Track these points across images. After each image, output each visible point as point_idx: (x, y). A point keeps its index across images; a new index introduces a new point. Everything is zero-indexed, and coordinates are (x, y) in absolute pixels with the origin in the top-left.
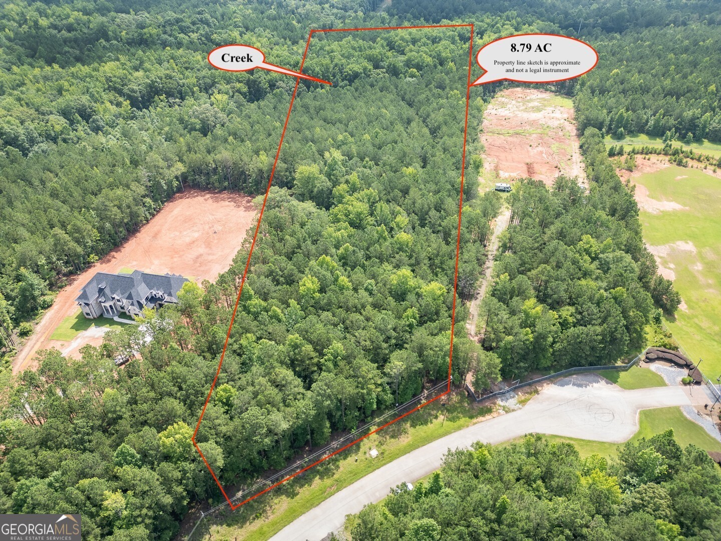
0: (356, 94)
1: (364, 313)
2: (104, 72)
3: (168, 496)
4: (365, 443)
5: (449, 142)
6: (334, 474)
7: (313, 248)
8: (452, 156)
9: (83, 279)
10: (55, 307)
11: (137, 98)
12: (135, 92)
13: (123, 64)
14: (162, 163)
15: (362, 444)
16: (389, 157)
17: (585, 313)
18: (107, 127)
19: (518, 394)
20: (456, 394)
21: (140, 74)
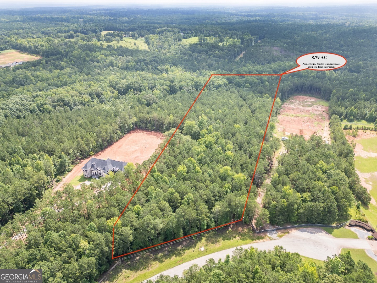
0: (219, 94)
1: (205, 183)
2: (109, 79)
3: (106, 247)
4: (199, 244)
5: (259, 116)
6: (182, 255)
7: (187, 155)
8: (260, 122)
9: (85, 161)
10: (73, 172)
11: (121, 90)
12: (121, 88)
13: (118, 76)
14: (127, 116)
15: (197, 244)
16: (228, 120)
17: (315, 196)
18: (106, 101)
19: (278, 233)
20: (247, 228)
21: (124, 81)
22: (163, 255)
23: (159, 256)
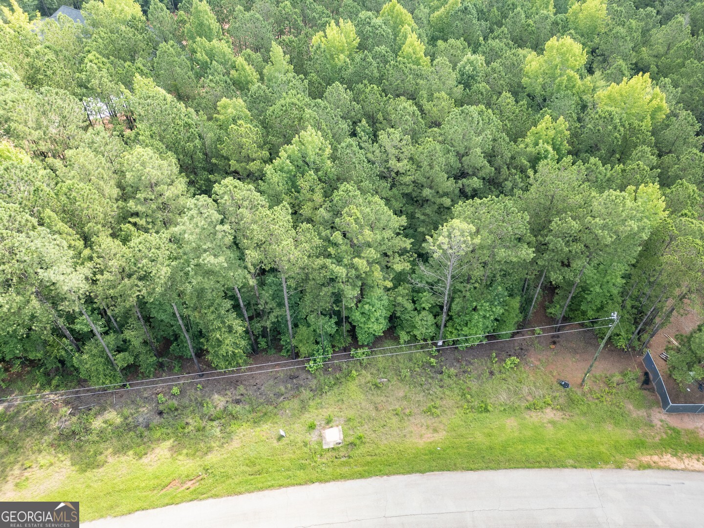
22: (118, 420)
23: (97, 423)
